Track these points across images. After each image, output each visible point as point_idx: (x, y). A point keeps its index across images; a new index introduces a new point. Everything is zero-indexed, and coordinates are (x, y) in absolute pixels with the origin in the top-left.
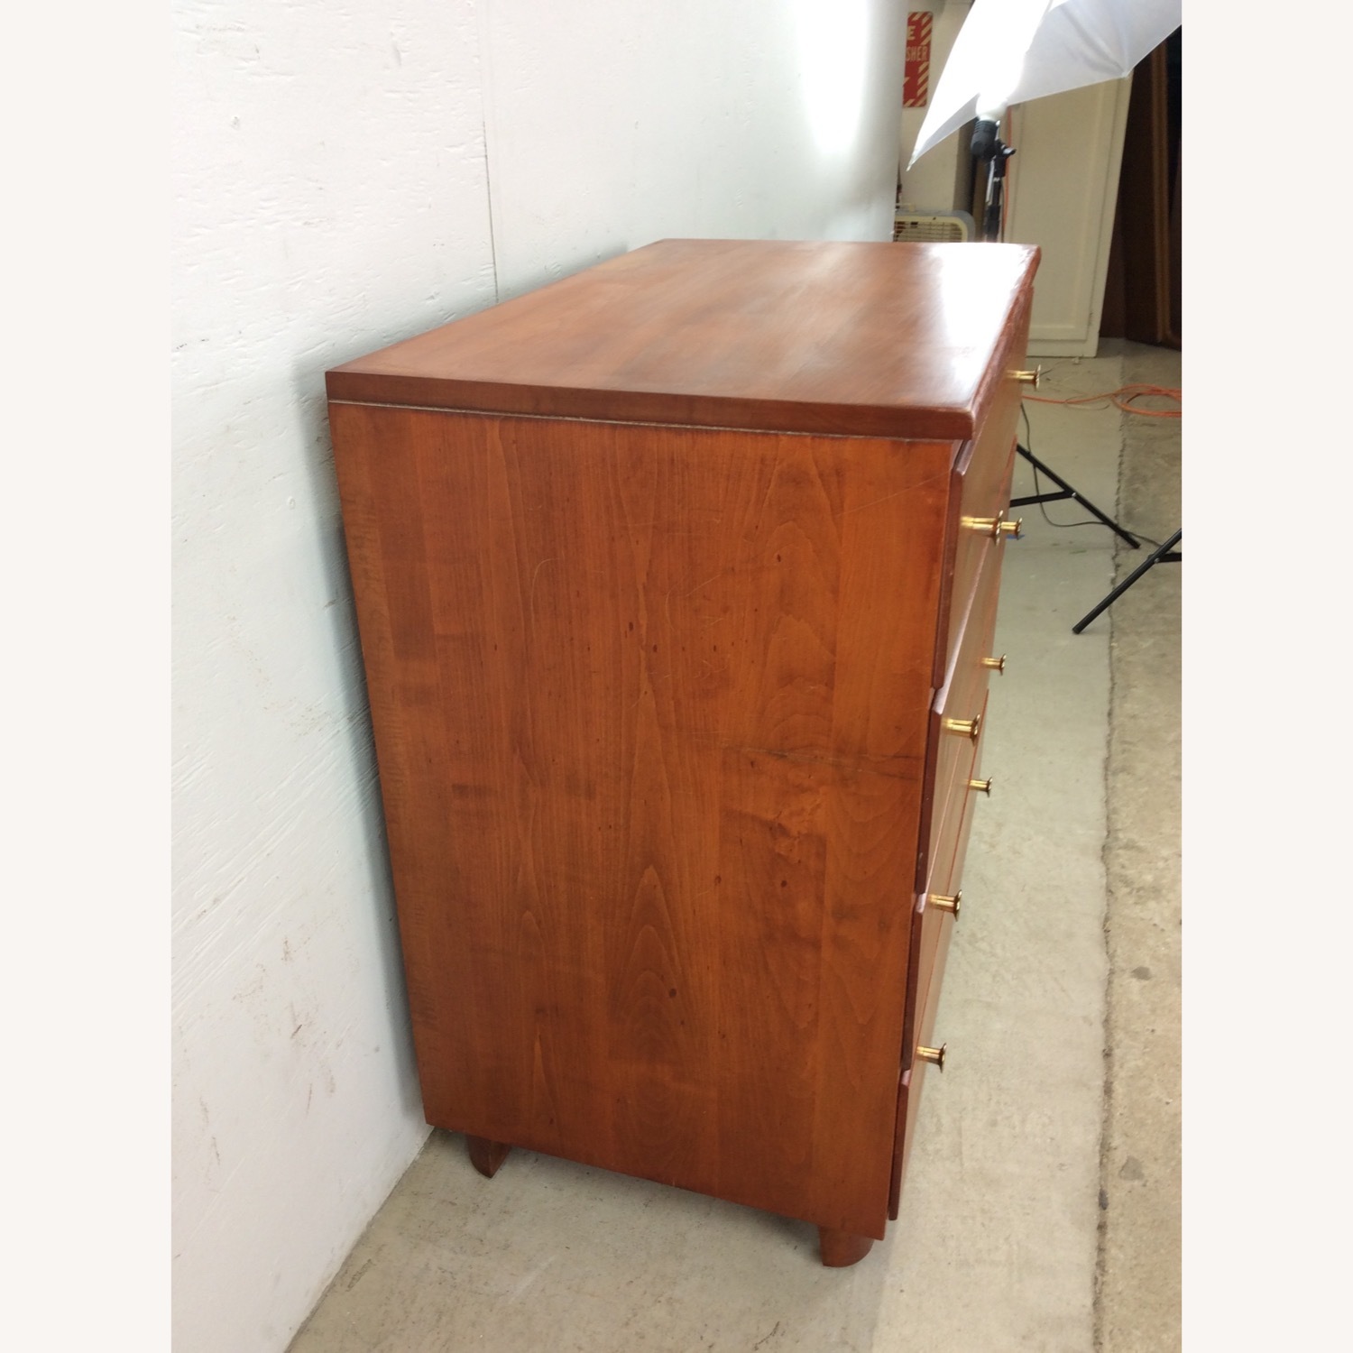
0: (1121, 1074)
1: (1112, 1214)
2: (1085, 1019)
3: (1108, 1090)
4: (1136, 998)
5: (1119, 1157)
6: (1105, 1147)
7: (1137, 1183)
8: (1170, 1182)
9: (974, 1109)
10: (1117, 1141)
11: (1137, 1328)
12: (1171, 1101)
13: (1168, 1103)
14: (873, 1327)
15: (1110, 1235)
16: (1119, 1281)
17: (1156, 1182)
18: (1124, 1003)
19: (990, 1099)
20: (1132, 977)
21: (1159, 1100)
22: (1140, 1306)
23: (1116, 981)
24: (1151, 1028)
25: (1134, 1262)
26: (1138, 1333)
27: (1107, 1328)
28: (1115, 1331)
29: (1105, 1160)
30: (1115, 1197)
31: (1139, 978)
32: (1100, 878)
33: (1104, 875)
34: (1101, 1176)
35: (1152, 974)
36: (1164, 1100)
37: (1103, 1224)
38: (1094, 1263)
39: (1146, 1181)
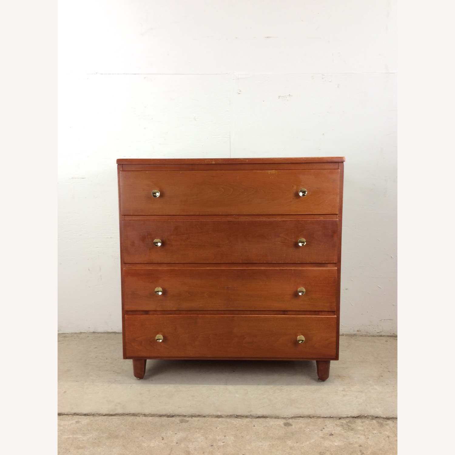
1: (165, 418)
2: (251, 411)
3: (219, 417)
4: (272, 423)
5: (188, 419)
7: (178, 422)
8: (180, 428)
9: (198, 393)
10: (196, 419)
11: (125, 421)
15: (157, 418)
16: (140, 419)
19: (203, 395)
20: (284, 422)
22: (132, 422)
25: (148, 421)
26: (123, 422)
29: (187, 416)
30: (172, 419)
31: (284, 424)
32: (346, 415)
33: (349, 416)
34: (179, 416)
35: (289, 427)
36: (217, 427)
37: (161, 416)
38: (145, 413)
39: (180, 424)
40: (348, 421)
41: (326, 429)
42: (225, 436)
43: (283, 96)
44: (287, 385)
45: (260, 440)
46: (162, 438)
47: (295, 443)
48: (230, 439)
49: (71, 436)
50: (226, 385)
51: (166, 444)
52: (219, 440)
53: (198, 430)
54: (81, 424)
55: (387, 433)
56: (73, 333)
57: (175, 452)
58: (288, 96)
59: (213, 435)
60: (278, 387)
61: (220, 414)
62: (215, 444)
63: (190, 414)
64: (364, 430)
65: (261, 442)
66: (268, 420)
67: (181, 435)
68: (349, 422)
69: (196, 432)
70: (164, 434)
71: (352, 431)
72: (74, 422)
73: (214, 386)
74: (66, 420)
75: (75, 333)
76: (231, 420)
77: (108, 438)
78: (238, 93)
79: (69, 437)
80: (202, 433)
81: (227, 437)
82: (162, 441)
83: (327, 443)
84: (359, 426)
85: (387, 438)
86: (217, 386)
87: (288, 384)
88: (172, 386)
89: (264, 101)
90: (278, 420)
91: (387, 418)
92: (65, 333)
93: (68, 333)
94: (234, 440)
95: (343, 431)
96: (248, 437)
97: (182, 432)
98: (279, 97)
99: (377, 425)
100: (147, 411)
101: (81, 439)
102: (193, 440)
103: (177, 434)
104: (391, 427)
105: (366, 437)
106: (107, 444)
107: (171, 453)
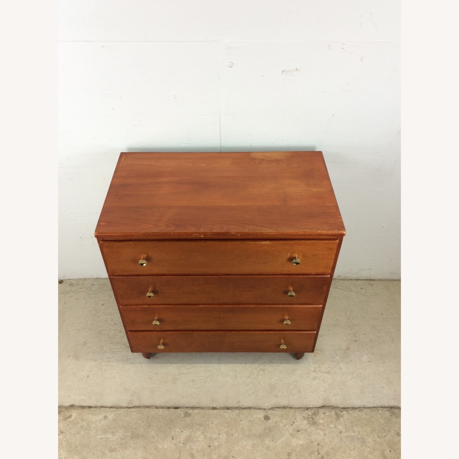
0: (222, 412)
1: (173, 410)
2: (239, 401)
3: (214, 408)
4: (255, 416)
5: (190, 411)
6: (193, 408)
7: (183, 416)
8: (185, 424)
9: (197, 376)
10: (196, 411)
11: (142, 415)
12: (214, 424)
13: (213, 424)
14: (132, 363)
15: (166, 410)
16: (153, 412)
17: (184, 420)
18: (251, 413)
19: (201, 379)
20: (264, 415)
21: (213, 421)
22: (147, 416)
23: (261, 411)
24: (242, 420)
25: (159, 415)
26: (141, 416)
27: (141, 409)
28: (140, 411)
29: (189, 408)
30: (178, 411)
31: (264, 417)
32: (312, 405)
33: (315, 406)
34: (183, 407)
35: (268, 421)
36: (213, 423)
37: (169, 408)
38: (157, 406)
39: (184, 418)
40: (313, 412)
41: (296, 423)
42: (219, 434)
43: (288, 71)
44: (269, 363)
45: (246, 438)
46: (172, 438)
47: (271, 442)
48: (223, 437)
49: (103, 436)
50: (219, 363)
51: (176, 445)
52: (215, 439)
53: (198, 427)
54: (108, 419)
55: (340, 427)
56: (78, 279)
57: (183, 455)
58: (295, 70)
59: (210, 433)
60: (262, 366)
61: (215, 406)
62: (212, 445)
63: (192, 406)
64: (324, 423)
65: (246, 440)
66: (252, 410)
67: (186, 433)
68: (314, 414)
69: (198, 429)
70: (173, 432)
71: (315, 426)
72: (102, 416)
73: (210, 365)
74: (95, 414)
75: (80, 279)
76: (224, 412)
77: (132, 438)
78: (229, 65)
79: (102, 437)
80: (202, 431)
81: (221, 436)
82: (173, 441)
83: (295, 442)
84: (321, 419)
85: (339, 433)
86: (211, 365)
87: (271, 362)
88: (175, 366)
89: (263, 76)
90: (259, 412)
91: (343, 408)
92: (71, 279)
93: (73, 279)
94: (226, 439)
95: (308, 426)
96: (237, 434)
97: (186, 430)
98: (283, 72)
99: (334, 416)
100: (158, 403)
101: (111, 439)
102: (196, 440)
103: (183, 432)
104: (345, 420)
105: (324, 433)
106: (132, 446)
107: (180, 456)
